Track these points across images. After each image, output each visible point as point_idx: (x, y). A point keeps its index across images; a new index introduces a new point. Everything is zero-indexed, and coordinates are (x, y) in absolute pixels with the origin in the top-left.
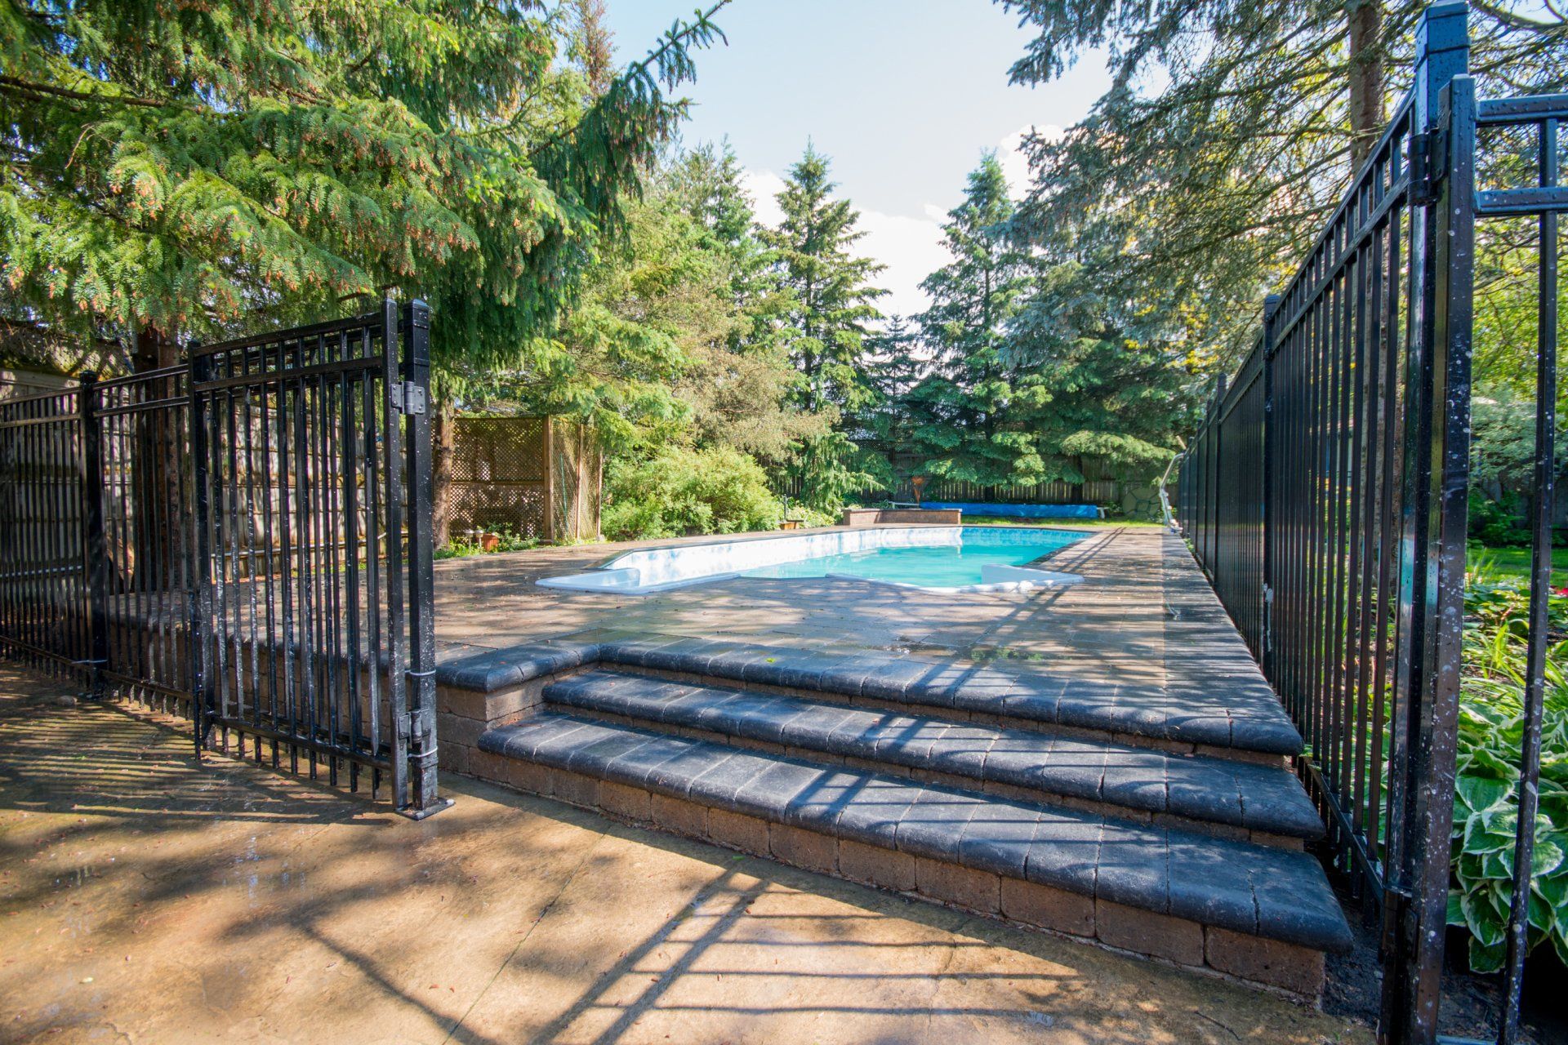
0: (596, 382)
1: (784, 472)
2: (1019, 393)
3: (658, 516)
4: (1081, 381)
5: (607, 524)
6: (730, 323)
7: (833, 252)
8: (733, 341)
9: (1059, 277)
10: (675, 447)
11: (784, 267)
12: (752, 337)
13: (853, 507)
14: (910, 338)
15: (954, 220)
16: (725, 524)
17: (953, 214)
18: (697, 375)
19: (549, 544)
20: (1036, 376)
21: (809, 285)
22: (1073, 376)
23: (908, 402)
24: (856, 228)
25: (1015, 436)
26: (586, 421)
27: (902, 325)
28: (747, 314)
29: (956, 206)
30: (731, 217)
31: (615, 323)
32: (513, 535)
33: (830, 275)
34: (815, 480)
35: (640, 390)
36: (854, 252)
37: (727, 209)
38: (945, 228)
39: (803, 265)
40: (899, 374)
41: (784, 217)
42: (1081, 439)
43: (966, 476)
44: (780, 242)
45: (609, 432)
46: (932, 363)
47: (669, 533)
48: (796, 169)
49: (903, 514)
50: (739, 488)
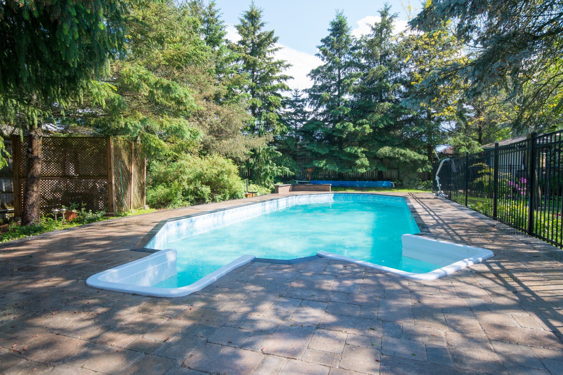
0: (142, 116)
1: (244, 167)
2: (357, 128)
3: (179, 193)
4: (385, 123)
5: (150, 198)
6: (216, 88)
7: (265, 57)
8: (216, 97)
9: (374, 73)
10: (188, 155)
11: (241, 62)
12: (226, 97)
13: (279, 184)
14: (303, 100)
15: (324, 44)
16: (218, 197)
17: (323, 41)
18: (199, 115)
19: (112, 216)
20: (364, 120)
21: (253, 72)
22: (382, 120)
23: (303, 131)
24: (277, 45)
25: (356, 149)
26: (135, 140)
27: (300, 93)
28: (224, 85)
29: (324, 37)
30: (214, 34)
31: (153, 78)
32: (87, 211)
33: (264, 68)
34: (260, 170)
35: (170, 122)
36: (276, 57)
37: (211, 30)
38: (320, 48)
39: (251, 62)
40: (298, 118)
41: (240, 38)
42: (386, 150)
43: (334, 168)
44: (239, 50)
45: (150, 146)
46: (313, 113)
47: (186, 203)
48: (246, 14)
49: (302, 186)
50: (225, 177)
